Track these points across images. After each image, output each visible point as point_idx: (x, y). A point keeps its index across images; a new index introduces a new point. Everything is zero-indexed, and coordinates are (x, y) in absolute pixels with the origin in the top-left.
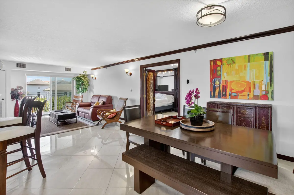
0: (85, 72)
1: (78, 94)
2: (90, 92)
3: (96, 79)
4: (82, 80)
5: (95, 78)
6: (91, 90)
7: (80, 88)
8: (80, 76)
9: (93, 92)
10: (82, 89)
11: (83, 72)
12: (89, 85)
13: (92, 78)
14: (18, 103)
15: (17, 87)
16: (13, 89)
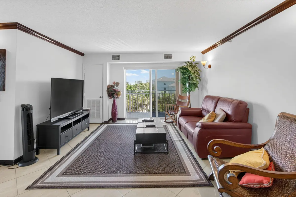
0: (193, 58)
1: (185, 93)
2: (202, 91)
3: (210, 67)
4: (188, 71)
5: (208, 66)
6: (203, 87)
7: (187, 84)
8: (186, 65)
9: (207, 92)
10: (189, 86)
11: (190, 59)
12: (200, 79)
13: (203, 66)
14: (115, 101)
15: (113, 83)
16: (109, 85)
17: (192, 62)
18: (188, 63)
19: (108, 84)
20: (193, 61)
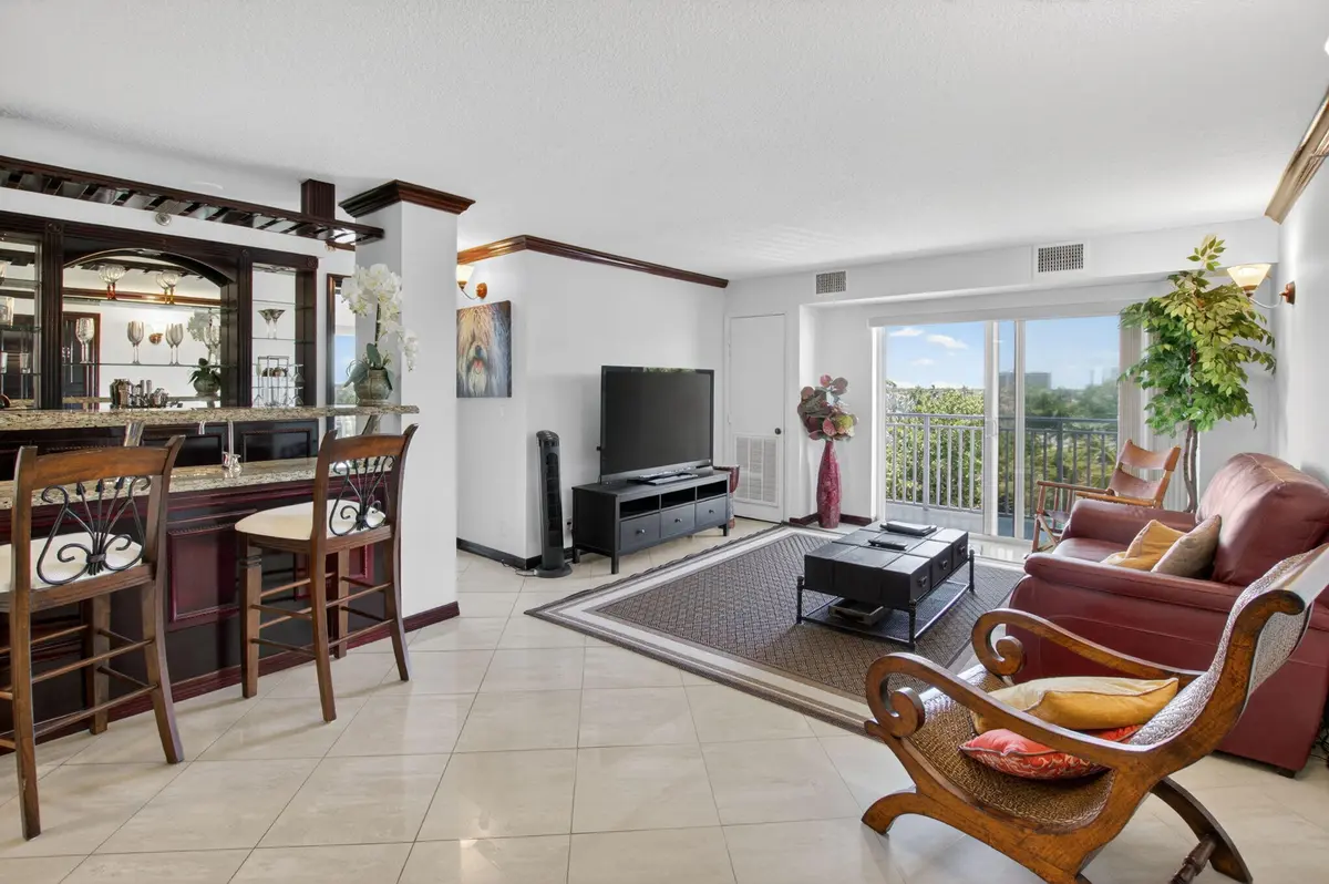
0: (1209, 252)
3: (1289, 295)
14: (832, 450)
15: (822, 382)
16: (807, 390)
17: (1201, 273)
18: (1182, 279)
19: (803, 385)
20: (1210, 267)
